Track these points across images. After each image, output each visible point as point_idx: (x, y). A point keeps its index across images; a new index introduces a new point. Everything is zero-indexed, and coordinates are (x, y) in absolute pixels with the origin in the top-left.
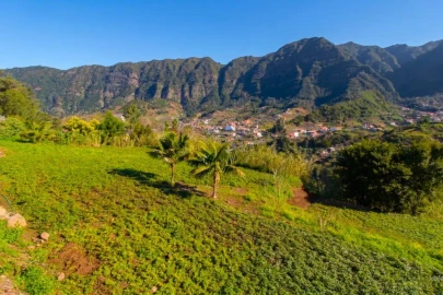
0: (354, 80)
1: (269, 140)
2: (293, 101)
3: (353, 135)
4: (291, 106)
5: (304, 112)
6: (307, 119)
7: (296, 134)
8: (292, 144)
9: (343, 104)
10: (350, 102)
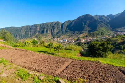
1: (76, 43)
2: (82, 32)
5: (85, 35)
7: (84, 41)
8: (83, 44)
10: (98, 31)
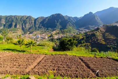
0: (68, 24)
1: (50, 39)
3: (68, 37)
4: (55, 30)
5: (58, 32)
6: (58, 33)
7: (56, 37)
8: (55, 40)
9: (66, 30)
10: (67, 29)
